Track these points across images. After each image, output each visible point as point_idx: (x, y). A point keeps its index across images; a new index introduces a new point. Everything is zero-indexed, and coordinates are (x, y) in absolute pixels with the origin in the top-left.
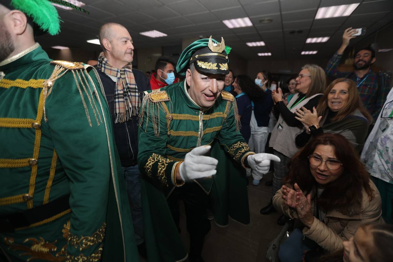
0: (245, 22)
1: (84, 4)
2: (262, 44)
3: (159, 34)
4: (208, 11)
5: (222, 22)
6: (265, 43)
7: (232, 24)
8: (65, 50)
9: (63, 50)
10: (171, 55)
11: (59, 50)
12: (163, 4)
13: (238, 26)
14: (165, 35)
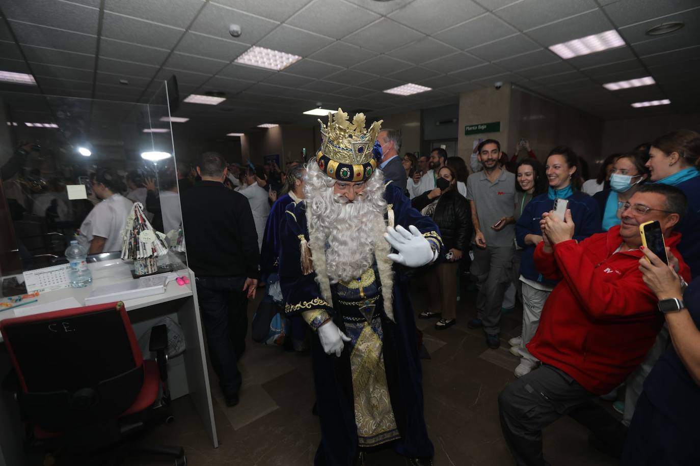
0: (604, 41)
1: (300, 58)
2: (648, 81)
3: (417, 88)
4: (519, 33)
5: (547, 48)
6: (654, 78)
7: (572, 49)
8: (273, 127)
9: (271, 128)
10: (438, 124)
11: (267, 129)
12: (427, 35)
13: (585, 51)
14: (429, 89)
